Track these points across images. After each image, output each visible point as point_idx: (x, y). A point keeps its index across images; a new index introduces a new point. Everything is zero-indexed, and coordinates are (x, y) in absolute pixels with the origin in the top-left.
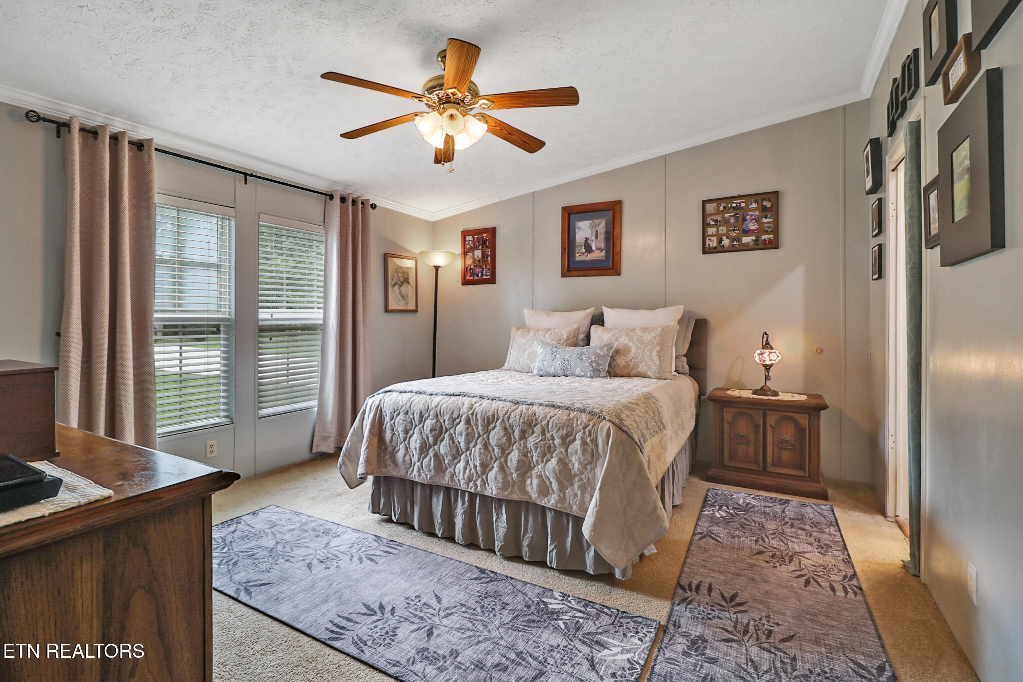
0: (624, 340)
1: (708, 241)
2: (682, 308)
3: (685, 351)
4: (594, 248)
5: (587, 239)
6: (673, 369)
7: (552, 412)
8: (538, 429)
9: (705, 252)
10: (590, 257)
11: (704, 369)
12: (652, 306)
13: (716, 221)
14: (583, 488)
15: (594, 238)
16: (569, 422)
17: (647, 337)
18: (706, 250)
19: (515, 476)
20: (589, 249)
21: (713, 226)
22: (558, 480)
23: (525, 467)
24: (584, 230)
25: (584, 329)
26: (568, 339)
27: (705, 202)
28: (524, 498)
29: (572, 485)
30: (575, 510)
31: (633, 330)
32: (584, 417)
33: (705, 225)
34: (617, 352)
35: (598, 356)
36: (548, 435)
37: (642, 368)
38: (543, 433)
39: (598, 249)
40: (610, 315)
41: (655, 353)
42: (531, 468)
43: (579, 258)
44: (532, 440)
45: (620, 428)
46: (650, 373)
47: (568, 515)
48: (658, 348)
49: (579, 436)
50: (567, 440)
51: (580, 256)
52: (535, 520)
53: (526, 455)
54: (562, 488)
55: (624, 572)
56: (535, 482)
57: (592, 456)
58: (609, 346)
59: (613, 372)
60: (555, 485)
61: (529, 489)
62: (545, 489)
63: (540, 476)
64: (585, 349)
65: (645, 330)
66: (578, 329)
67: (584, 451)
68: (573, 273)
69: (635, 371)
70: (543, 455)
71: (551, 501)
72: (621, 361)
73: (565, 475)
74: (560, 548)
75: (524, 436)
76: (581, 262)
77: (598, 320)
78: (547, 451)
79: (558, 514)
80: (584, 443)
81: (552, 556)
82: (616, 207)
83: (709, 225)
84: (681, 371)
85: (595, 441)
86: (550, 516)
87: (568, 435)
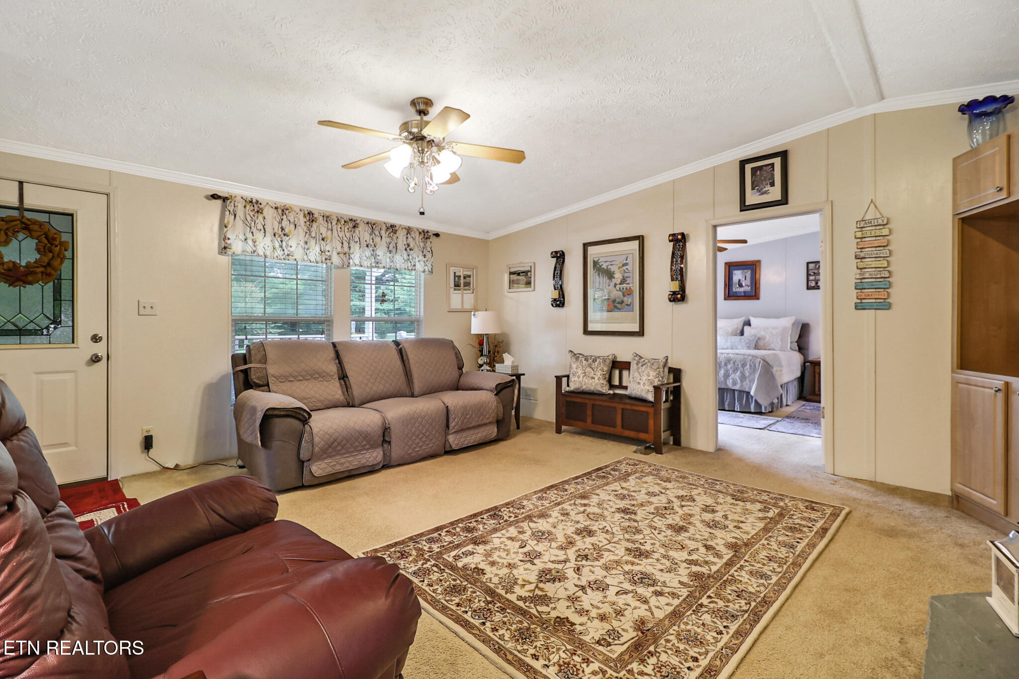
0: (762, 333)
1: (810, 283)
2: (794, 318)
3: (796, 340)
4: (744, 285)
5: (739, 280)
6: (789, 347)
7: (737, 356)
8: (732, 362)
9: (808, 289)
10: (742, 290)
11: (807, 349)
12: (777, 317)
13: (814, 273)
14: (750, 381)
15: (744, 279)
16: (745, 359)
17: (775, 332)
18: (809, 288)
19: (722, 379)
20: (740, 285)
21: (812, 276)
22: (741, 380)
23: (727, 376)
24: (738, 275)
25: (740, 327)
26: (732, 333)
27: (808, 263)
28: (725, 387)
29: (746, 380)
30: (747, 390)
31: (767, 329)
32: (750, 357)
33: (808, 275)
34: (759, 339)
35: (749, 340)
36: (736, 364)
37: (772, 346)
38: (734, 363)
39: (746, 285)
40: (753, 321)
41: (779, 339)
42: (729, 376)
43: (734, 290)
44: (729, 366)
45: (764, 360)
46: (776, 349)
47: (744, 391)
48: (780, 337)
49: (748, 364)
50: (744, 365)
51: (736, 289)
52: (730, 395)
53: (727, 371)
54: (742, 382)
55: (766, 408)
56: (731, 381)
57: (753, 369)
58: (755, 336)
59: (757, 347)
60: (739, 381)
61: (728, 383)
62: (735, 383)
63: (733, 379)
64: (742, 337)
65: (774, 328)
66: (737, 328)
67: (750, 369)
68: (731, 298)
69: (768, 348)
70: (734, 371)
71: (737, 387)
72: (761, 343)
73: (743, 377)
74: (741, 404)
75: (726, 365)
76: (736, 292)
77: (748, 323)
78: (736, 370)
79: (740, 391)
80: (750, 366)
81: (737, 408)
82: (757, 264)
83: (810, 275)
84: (793, 348)
85: (755, 365)
86: (736, 393)
87: (744, 363)
